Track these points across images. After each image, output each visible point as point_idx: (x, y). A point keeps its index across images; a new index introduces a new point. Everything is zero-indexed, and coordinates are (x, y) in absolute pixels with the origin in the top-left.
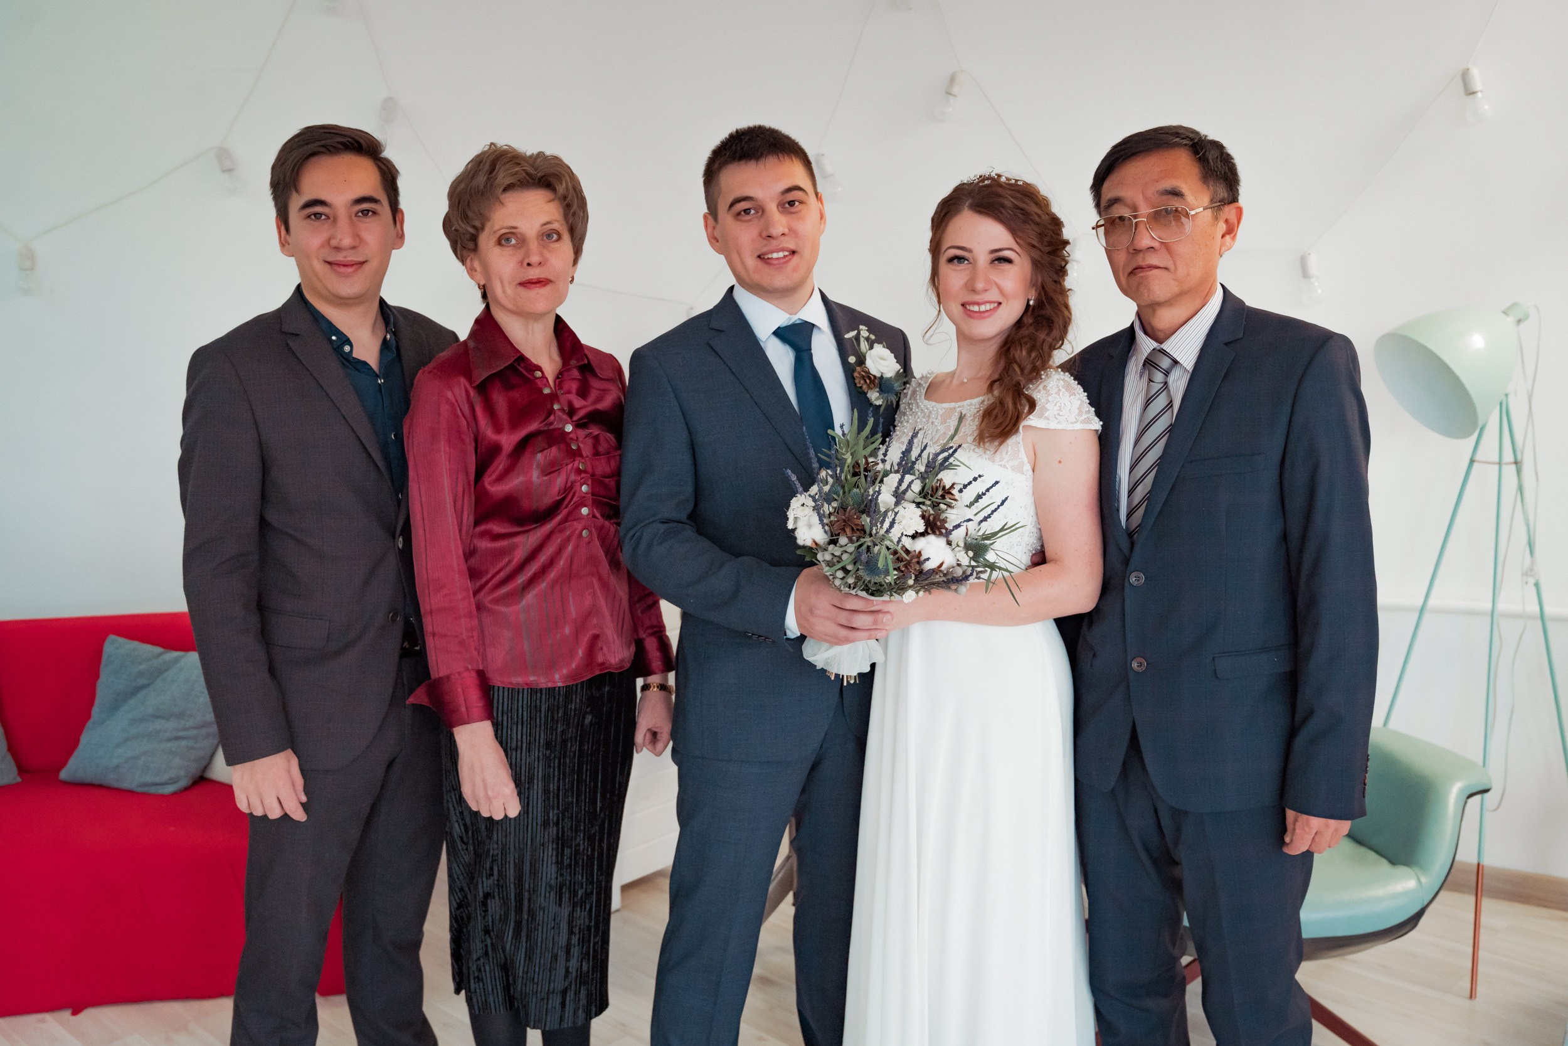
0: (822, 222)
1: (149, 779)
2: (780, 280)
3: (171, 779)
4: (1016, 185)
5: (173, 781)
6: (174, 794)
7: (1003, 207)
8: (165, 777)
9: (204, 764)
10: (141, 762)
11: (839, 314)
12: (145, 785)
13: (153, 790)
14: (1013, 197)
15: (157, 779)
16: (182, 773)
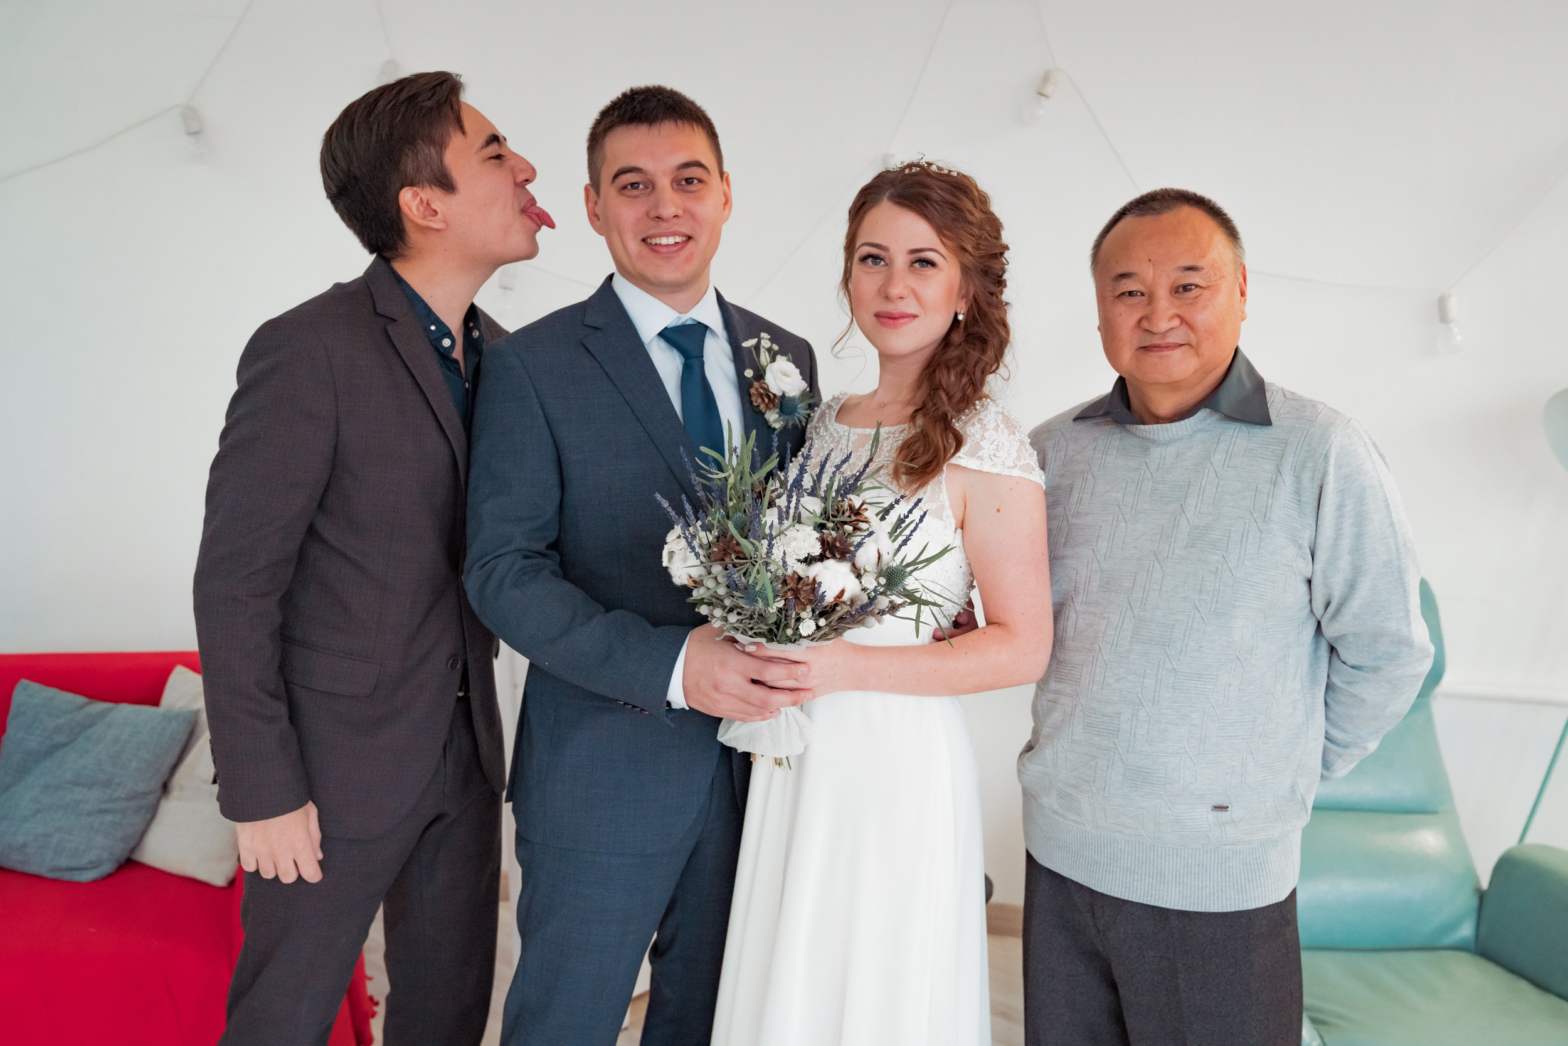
0: (727, 207)
1: (63, 862)
2: (669, 273)
3: (91, 862)
4: (949, 175)
5: (94, 865)
6: (95, 882)
7: (927, 199)
8: (84, 861)
9: (132, 843)
10: (54, 841)
11: (736, 316)
12: (59, 869)
13: (66, 876)
14: (941, 189)
15: (75, 863)
16: (105, 855)
